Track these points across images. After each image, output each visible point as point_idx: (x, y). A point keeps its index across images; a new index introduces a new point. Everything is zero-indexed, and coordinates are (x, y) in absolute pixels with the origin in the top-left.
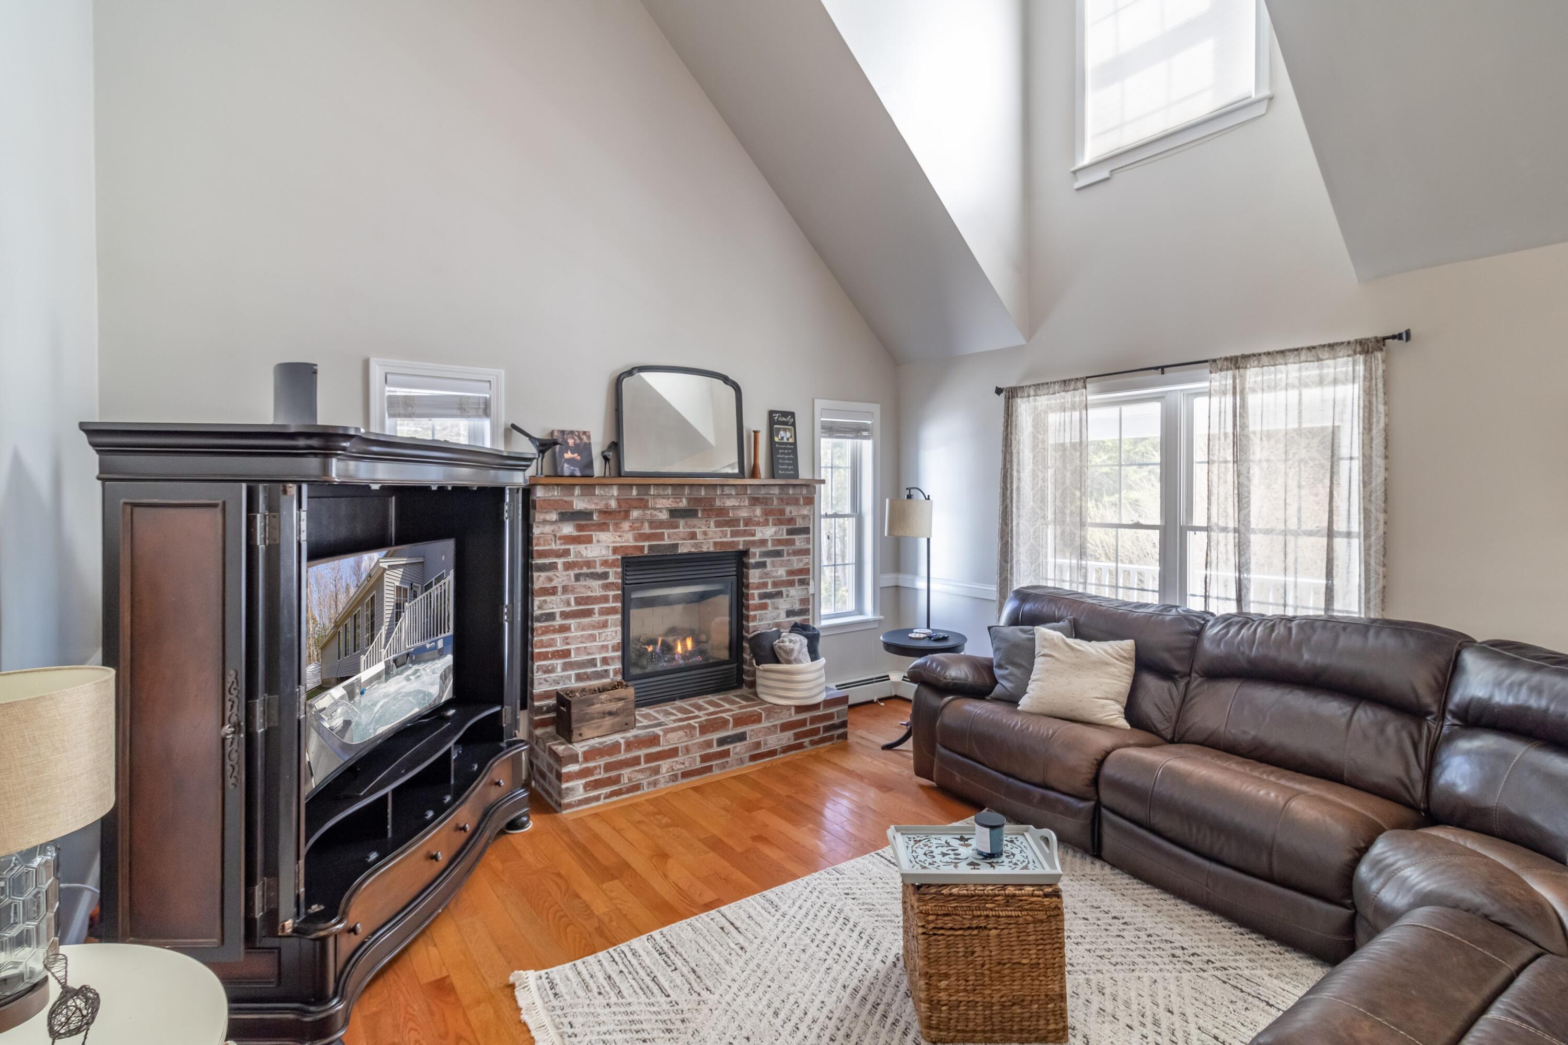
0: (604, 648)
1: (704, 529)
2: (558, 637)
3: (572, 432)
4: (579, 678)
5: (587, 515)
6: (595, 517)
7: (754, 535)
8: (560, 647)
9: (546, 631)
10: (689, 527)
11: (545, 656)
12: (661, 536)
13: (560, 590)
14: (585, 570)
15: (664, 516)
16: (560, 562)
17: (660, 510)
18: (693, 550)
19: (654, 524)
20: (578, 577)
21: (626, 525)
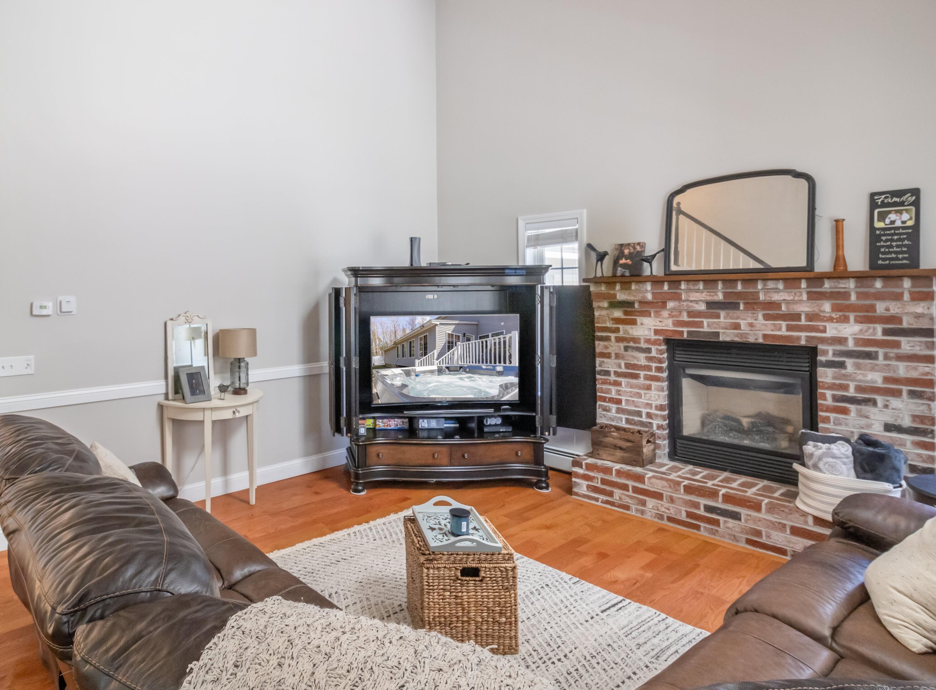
0: (649, 405)
1: (750, 321)
2: (613, 389)
3: (629, 245)
4: (628, 421)
5: (630, 304)
6: (636, 305)
7: (824, 331)
8: (614, 395)
9: (605, 382)
10: (731, 318)
11: (604, 399)
12: (700, 325)
13: (613, 355)
14: (632, 344)
15: (702, 307)
16: (613, 336)
17: (697, 302)
18: (737, 339)
19: (691, 314)
20: (626, 348)
21: (665, 313)
